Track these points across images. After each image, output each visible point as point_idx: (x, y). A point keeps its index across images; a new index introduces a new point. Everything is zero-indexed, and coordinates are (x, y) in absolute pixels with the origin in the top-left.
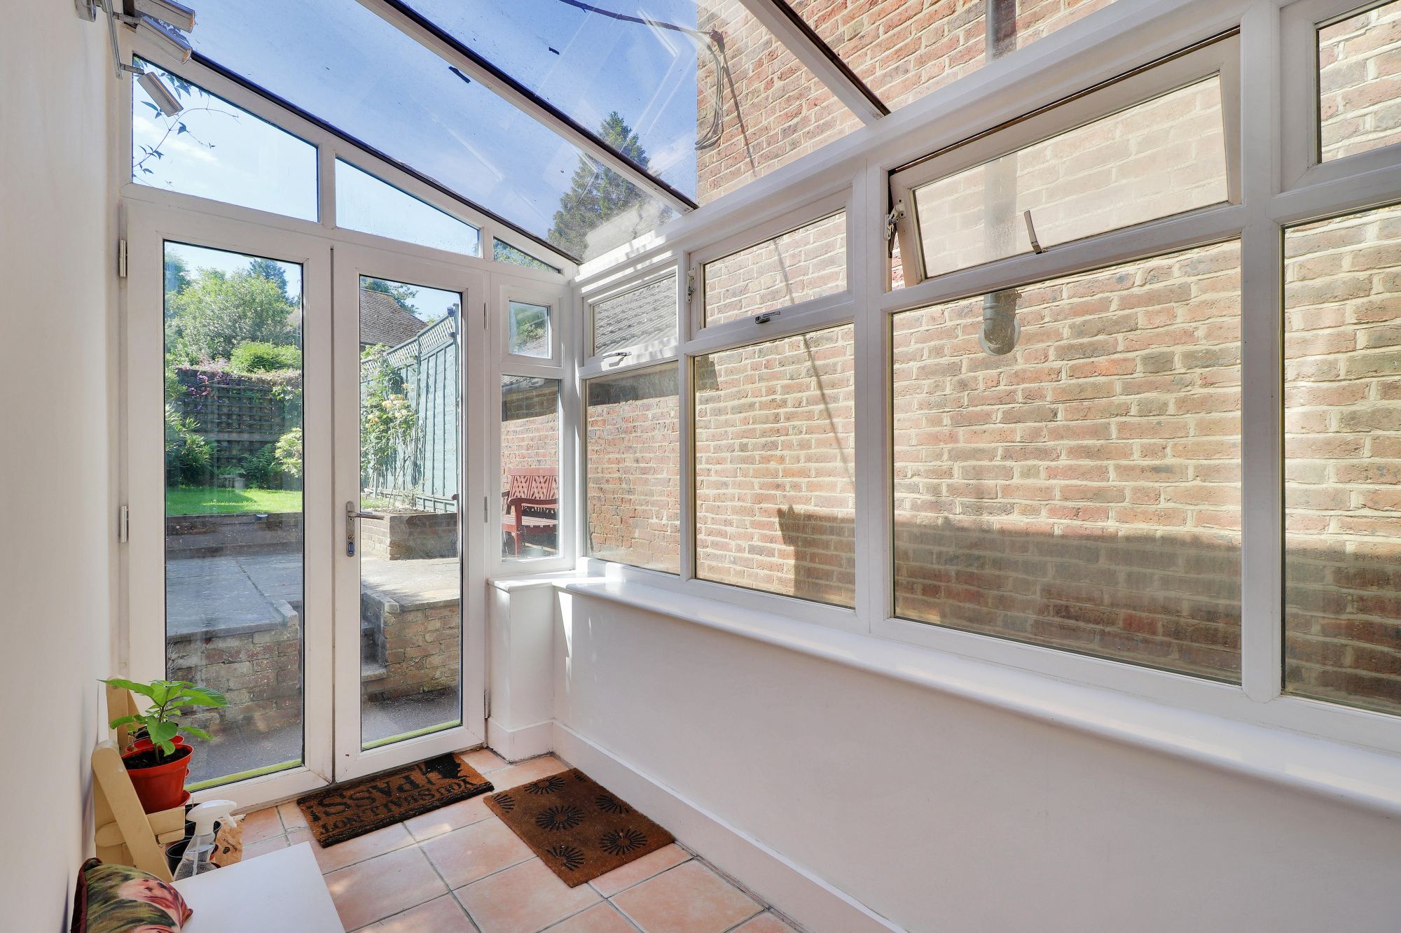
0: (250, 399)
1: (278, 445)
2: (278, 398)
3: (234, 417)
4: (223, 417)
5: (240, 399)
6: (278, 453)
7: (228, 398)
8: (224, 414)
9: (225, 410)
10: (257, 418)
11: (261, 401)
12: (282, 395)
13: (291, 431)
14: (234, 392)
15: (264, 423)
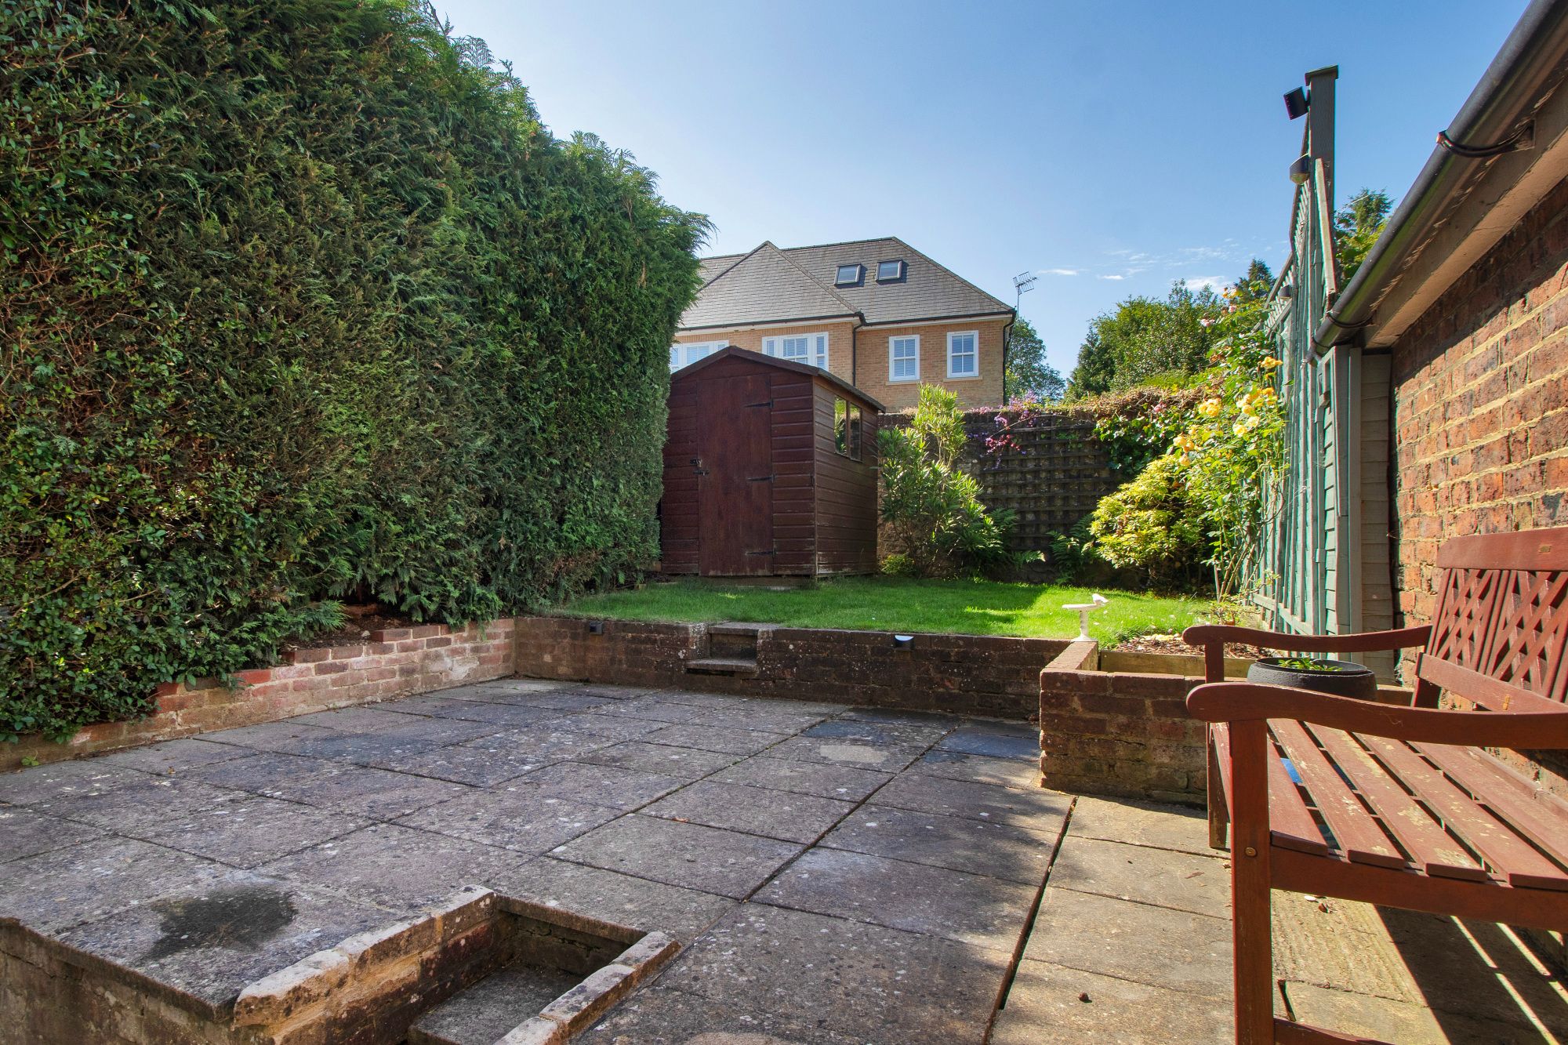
0: (1065, 444)
1: (1096, 514)
2: (1102, 437)
3: (1043, 475)
4: (1028, 476)
5: (1050, 446)
6: (1095, 528)
7: (1035, 446)
8: (1030, 472)
9: (1031, 465)
10: (1074, 473)
11: (1080, 446)
12: (1108, 432)
13: (1120, 491)
14: (1043, 436)
15: (1084, 480)
